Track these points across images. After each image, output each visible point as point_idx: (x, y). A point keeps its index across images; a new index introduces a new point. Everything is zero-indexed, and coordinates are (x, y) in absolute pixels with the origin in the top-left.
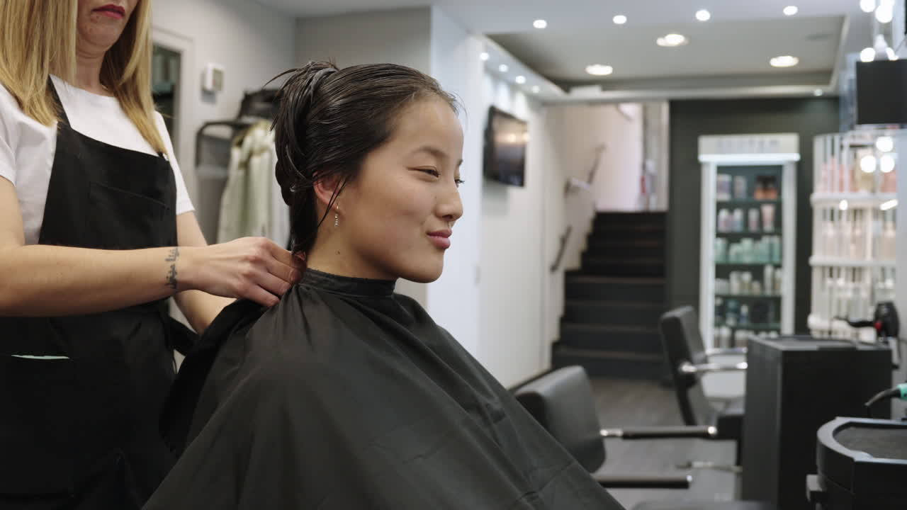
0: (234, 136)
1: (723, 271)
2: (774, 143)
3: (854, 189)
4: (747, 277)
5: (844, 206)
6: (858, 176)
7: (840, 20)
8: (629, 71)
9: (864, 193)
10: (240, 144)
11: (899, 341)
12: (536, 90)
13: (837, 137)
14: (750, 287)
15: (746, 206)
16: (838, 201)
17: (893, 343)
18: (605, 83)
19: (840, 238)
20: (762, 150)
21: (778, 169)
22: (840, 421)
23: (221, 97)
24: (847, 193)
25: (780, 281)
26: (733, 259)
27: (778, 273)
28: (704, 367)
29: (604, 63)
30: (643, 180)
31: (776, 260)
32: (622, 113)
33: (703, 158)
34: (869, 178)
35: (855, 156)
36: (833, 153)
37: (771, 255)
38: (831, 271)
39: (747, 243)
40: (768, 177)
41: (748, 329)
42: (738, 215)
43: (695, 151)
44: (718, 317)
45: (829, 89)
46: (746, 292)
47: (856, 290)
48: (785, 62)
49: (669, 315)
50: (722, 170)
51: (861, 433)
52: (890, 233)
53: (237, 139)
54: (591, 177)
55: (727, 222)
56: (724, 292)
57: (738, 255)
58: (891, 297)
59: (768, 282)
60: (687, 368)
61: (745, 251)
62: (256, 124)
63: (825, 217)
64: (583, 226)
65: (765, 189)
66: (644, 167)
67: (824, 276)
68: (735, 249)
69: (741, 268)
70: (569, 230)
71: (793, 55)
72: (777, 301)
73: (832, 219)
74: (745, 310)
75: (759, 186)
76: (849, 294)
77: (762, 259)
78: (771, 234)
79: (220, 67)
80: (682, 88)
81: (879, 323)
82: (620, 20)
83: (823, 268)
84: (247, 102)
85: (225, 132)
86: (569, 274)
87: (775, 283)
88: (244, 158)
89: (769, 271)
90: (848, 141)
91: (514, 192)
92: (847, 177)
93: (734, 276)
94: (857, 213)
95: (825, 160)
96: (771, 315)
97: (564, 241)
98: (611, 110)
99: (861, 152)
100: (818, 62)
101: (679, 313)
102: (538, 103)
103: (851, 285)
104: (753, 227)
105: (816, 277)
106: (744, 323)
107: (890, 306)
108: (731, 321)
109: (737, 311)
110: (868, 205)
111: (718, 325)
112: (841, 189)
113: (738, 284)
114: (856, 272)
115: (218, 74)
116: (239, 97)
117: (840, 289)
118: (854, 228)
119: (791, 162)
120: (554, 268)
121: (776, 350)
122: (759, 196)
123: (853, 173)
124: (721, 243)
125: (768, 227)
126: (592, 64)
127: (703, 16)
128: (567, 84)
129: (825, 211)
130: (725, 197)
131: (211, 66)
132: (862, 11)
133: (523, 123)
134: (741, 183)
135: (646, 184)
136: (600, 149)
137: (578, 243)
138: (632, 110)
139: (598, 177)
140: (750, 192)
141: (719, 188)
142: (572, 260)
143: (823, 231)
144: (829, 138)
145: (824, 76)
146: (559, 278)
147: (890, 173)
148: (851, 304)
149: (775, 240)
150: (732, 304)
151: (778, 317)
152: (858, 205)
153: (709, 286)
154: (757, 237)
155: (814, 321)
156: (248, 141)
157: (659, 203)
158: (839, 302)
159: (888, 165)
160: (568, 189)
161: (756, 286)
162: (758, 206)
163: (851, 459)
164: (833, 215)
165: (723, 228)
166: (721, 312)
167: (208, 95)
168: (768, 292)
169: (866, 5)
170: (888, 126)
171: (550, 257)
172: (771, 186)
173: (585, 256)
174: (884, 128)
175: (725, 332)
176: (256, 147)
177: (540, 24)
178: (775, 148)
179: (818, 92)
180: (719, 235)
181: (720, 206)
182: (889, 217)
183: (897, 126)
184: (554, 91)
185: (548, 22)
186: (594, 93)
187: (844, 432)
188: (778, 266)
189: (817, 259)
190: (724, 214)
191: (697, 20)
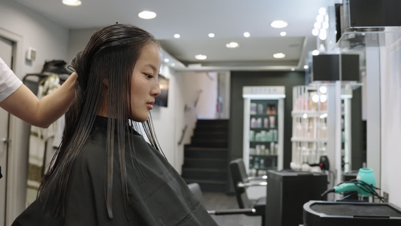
0: (40, 81)
1: (253, 145)
2: (274, 90)
3: (309, 109)
4: (263, 147)
5: (305, 116)
6: (311, 103)
7: (303, 39)
8: (213, 58)
9: (313, 111)
10: (43, 84)
11: (330, 172)
12: (173, 65)
13: (303, 87)
14: (265, 152)
15: (263, 116)
16: (303, 114)
17: (327, 173)
18: (203, 63)
19: (304, 129)
20: (269, 93)
21: (276, 101)
22: (312, 202)
23: (34, 63)
24: (306, 111)
25: (277, 149)
26: (257, 139)
27: (277, 146)
28: (248, 184)
29: (203, 54)
30: (217, 106)
31: (275, 140)
32: (209, 76)
33: (245, 96)
34: (315, 105)
35: (309, 95)
36: (301, 94)
37: (273, 138)
38: (300, 144)
39: (263, 133)
40: (272, 105)
41: (264, 170)
42: (259, 120)
43: (241, 93)
44: (251, 165)
45: (298, 68)
46: (263, 154)
47: (310, 152)
48: (279, 56)
49: (233, 162)
50: (252, 101)
51: (321, 207)
52: (324, 128)
53: (42, 82)
54: (196, 103)
55: (255, 123)
56: (253, 154)
57: (259, 138)
58: (325, 154)
59: (272, 150)
60: (240, 185)
61: (262, 136)
62: (51, 76)
63: (297, 121)
64: (192, 125)
65: (271, 109)
66: (218, 100)
67: (297, 146)
68: (258, 135)
69: (261, 143)
70: (186, 127)
71: (283, 53)
72: (276, 158)
73: (301, 121)
74: (262, 161)
75: (269, 108)
76: (307, 154)
77: (269, 140)
78: (273, 129)
79: (34, 50)
80: (236, 66)
81: (321, 164)
82: (211, 35)
83: (297, 142)
84: (47, 65)
85: (36, 79)
86: (186, 146)
87: (275, 150)
88: (45, 90)
89: (272, 145)
90: (307, 88)
91: (163, 109)
92: (306, 104)
93: (258, 147)
94: (310, 119)
95: (298, 97)
96: (273, 163)
97: (184, 132)
98: (204, 75)
99: (312, 94)
100: (293, 56)
101: (237, 161)
102: (175, 71)
103: (308, 150)
104: (266, 126)
105: (294, 146)
106: (262, 167)
107: (326, 157)
108: (256, 166)
109: (259, 162)
110: (315, 116)
111: (251, 168)
112: (304, 109)
113: (259, 150)
114: (310, 144)
115: (33, 52)
116: (43, 63)
117: (304, 151)
118: (309, 125)
119: (282, 99)
120: (179, 143)
121: (280, 176)
122: (268, 112)
123: (309, 102)
124: (252, 132)
125: (272, 126)
126: (198, 54)
127: (247, 35)
128: (186, 63)
129: (297, 119)
130: (254, 113)
131: (30, 49)
132: (313, 35)
133: (168, 80)
134: (261, 107)
135: (219, 107)
136: (201, 91)
137: (190, 133)
138: (214, 75)
139: (199, 104)
140: (265, 111)
141: (252, 109)
142: (187, 140)
143: (297, 127)
144: (299, 87)
145: (295, 62)
146: (182, 148)
147: (324, 102)
148: (308, 157)
149: (275, 131)
150: (257, 159)
151: (276, 165)
152: (311, 116)
153: (247, 151)
154: (267, 130)
155: (293, 165)
156: (47, 83)
157: (225, 115)
158: (304, 156)
159: (324, 99)
160: (186, 109)
161: (267, 151)
162: (268, 117)
163: (319, 217)
164: (301, 120)
165: (253, 126)
166: (252, 162)
167: (28, 62)
168: (272, 154)
169: (315, 33)
170: (326, 81)
171: (178, 138)
172: (273, 108)
173: (193, 138)
174: (324, 83)
175: (254, 171)
176: (51, 86)
177: (177, 36)
178: (275, 92)
179: (293, 69)
180: (251, 129)
181: (252, 117)
182: (323, 121)
183: (329, 81)
184: (181, 66)
185: (180, 35)
186: (198, 67)
187: (314, 206)
188: (276, 143)
189: (294, 138)
190: (253, 120)
191: (244, 37)
